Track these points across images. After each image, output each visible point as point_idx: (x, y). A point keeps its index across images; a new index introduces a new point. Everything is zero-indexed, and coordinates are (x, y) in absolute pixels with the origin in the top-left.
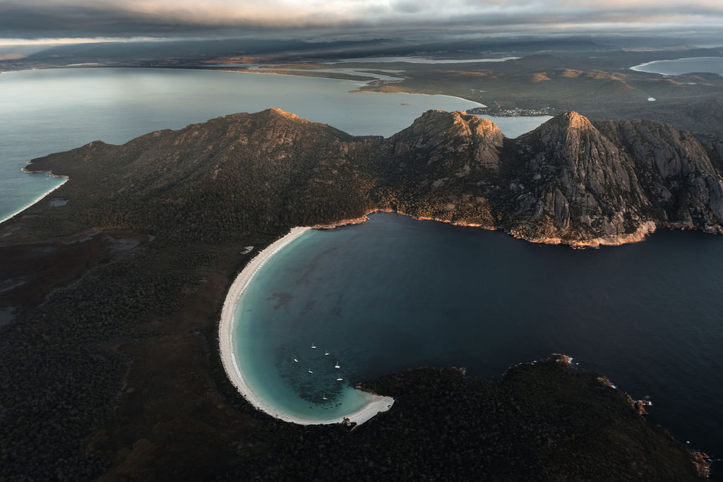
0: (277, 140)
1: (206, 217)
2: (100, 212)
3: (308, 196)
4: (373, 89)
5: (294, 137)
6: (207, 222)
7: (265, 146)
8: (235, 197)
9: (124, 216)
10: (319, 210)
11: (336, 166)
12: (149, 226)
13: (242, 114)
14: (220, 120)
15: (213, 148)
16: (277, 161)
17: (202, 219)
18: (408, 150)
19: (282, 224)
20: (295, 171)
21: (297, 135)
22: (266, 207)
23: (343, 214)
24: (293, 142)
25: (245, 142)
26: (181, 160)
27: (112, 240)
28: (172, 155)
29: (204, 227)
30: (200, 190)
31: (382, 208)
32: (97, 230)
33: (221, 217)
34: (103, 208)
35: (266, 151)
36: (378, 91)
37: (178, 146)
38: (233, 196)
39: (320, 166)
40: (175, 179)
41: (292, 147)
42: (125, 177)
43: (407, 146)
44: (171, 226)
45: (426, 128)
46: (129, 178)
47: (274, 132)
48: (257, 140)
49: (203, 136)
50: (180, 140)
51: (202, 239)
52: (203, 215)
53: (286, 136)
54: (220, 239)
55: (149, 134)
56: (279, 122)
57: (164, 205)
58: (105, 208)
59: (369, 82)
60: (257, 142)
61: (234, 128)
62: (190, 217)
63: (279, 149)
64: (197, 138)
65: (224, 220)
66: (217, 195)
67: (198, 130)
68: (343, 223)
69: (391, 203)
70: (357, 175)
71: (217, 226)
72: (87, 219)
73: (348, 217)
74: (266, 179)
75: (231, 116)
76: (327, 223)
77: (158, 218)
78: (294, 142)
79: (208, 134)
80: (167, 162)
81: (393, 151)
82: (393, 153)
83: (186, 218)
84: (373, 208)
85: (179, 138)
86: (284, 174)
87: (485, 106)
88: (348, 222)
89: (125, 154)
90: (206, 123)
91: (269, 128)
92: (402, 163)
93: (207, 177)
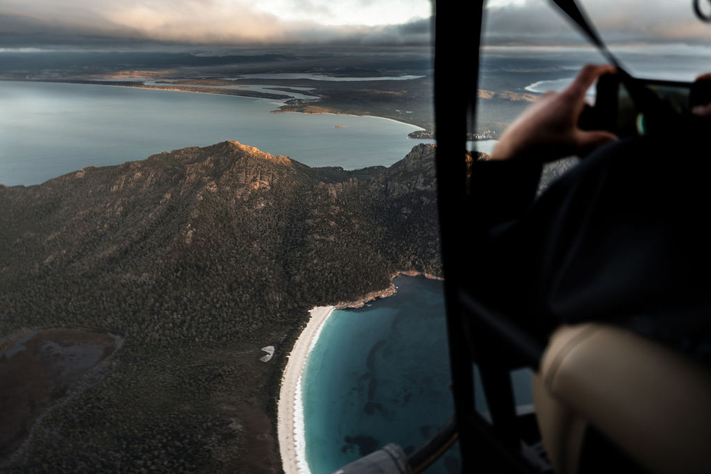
0: (252, 184)
1: (189, 300)
2: (27, 300)
3: (315, 261)
4: (296, 110)
5: (270, 179)
6: (195, 310)
7: (239, 192)
8: (223, 269)
9: (66, 304)
10: (337, 281)
11: (332, 216)
12: (110, 320)
13: (192, 148)
14: (165, 157)
15: (172, 197)
16: (257, 211)
17: (185, 304)
18: (407, 192)
19: (296, 305)
20: (282, 224)
21: (273, 176)
22: (266, 280)
23: (368, 284)
24: (270, 185)
25: (214, 189)
26: (126, 213)
27: (58, 349)
28: (112, 205)
29: (192, 318)
30: (172, 260)
31: (404, 270)
32: (28, 333)
33: (212, 300)
34: (29, 292)
35: (242, 199)
36: (302, 111)
37: (117, 192)
38: (220, 267)
39: (312, 217)
40: (127, 243)
41: (271, 192)
42: (49, 238)
43: (405, 187)
44: (144, 320)
45: (424, 165)
46: (55, 240)
47: (246, 174)
48: (228, 185)
49: (149, 179)
50: (120, 185)
51: (197, 340)
52: (185, 299)
53: (261, 179)
54: (224, 339)
55: (70, 174)
56: (250, 162)
57: (123, 286)
58: (33, 292)
59: (285, 100)
60: (228, 188)
61: (193, 169)
62: (167, 303)
63: (255, 196)
64: (141, 181)
65: (218, 305)
66: (198, 267)
67: (139, 169)
68: (370, 297)
69: (413, 263)
70: (357, 226)
71: (210, 315)
72: (10, 313)
73: (375, 289)
74: (253, 238)
75: (180, 151)
76: (353, 300)
77: (119, 305)
78: (272, 185)
79: (155, 176)
80: (108, 215)
81: (386, 192)
82: (387, 195)
83: (161, 305)
84: (394, 272)
85: (117, 182)
86: (270, 228)
87: (424, 130)
88: (376, 296)
89: (39, 202)
90: (146, 160)
91: (240, 170)
92: (405, 208)
93: (178, 242)
